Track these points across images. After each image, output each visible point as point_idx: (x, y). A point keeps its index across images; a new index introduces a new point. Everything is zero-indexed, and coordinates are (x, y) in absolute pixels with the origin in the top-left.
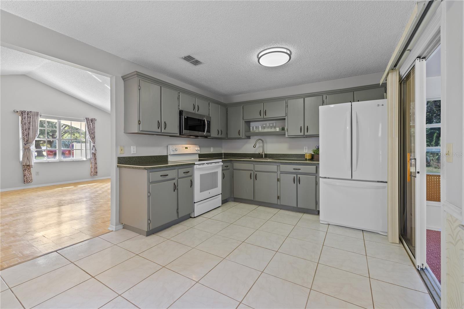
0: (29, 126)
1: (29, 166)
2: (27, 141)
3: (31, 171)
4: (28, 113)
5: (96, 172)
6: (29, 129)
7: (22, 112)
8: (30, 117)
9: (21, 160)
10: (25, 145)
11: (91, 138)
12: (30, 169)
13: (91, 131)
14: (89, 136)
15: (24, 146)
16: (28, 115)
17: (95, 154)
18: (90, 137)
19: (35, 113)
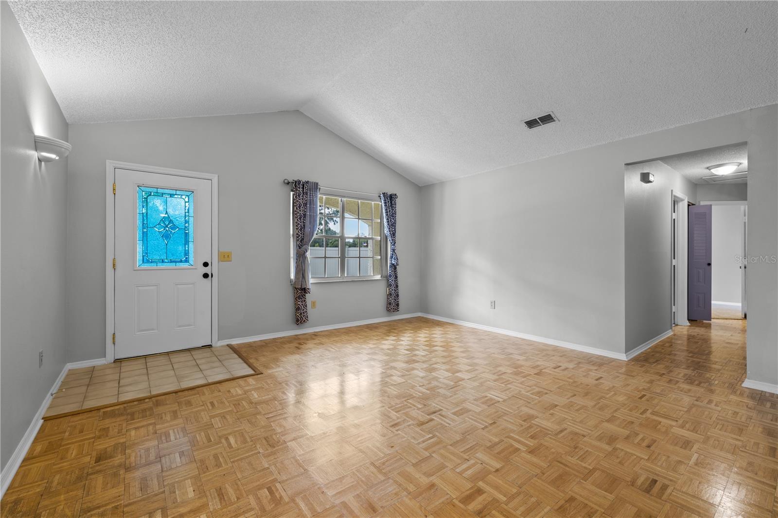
0: (305, 210)
1: (305, 289)
2: (303, 239)
3: (307, 300)
4: (303, 185)
5: (398, 305)
6: (305, 215)
7: (296, 182)
8: (307, 193)
9: (292, 276)
10: (300, 248)
11: (390, 233)
12: (305, 295)
13: (391, 220)
14: (388, 230)
15: (297, 251)
16: (303, 188)
17: (395, 268)
18: (390, 231)
19: (313, 185)
